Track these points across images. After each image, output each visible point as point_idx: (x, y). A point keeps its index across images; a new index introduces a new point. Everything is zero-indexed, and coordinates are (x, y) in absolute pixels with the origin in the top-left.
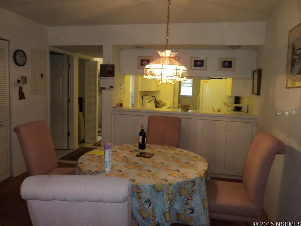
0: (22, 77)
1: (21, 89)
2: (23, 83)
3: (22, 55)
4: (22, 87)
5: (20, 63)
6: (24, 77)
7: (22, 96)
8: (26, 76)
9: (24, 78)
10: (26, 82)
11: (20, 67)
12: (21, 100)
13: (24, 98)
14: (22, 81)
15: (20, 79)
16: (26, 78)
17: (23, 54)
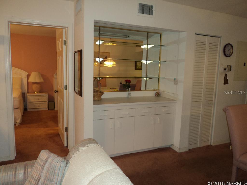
0: (228, 66)
1: (226, 75)
2: (229, 71)
3: (229, 48)
4: (227, 74)
5: (228, 55)
6: (229, 65)
7: (226, 82)
8: (231, 65)
9: (229, 67)
10: (231, 70)
11: (228, 57)
12: (225, 84)
13: (228, 83)
14: (228, 69)
15: (226, 67)
16: (231, 66)
17: (231, 47)
